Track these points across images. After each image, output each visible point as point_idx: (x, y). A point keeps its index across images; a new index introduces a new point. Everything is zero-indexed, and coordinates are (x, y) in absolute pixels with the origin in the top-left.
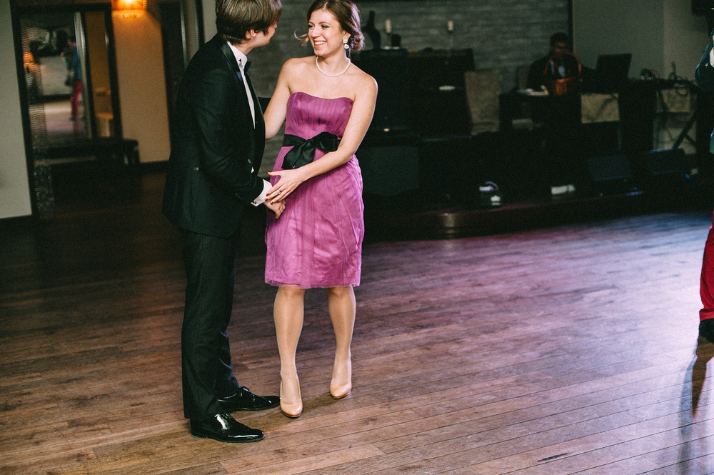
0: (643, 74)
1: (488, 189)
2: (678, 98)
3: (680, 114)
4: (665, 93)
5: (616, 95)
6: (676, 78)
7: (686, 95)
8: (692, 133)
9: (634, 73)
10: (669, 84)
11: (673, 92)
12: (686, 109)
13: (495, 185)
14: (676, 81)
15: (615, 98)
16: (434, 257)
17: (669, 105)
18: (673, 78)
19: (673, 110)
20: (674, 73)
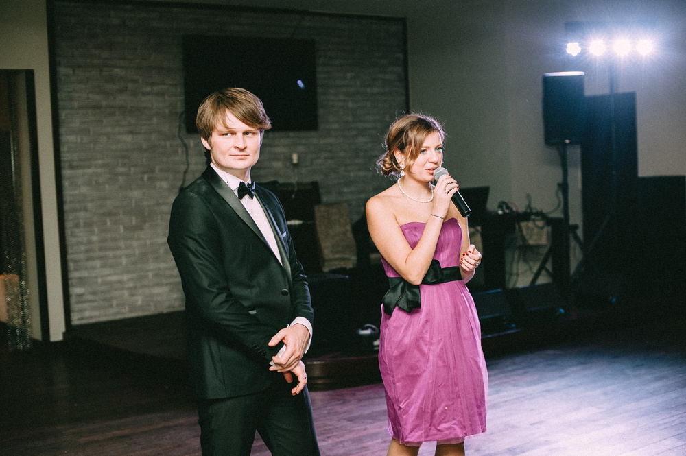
0: (500, 207)
1: (368, 332)
2: (536, 230)
3: (538, 246)
4: (523, 224)
5: (479, 228)
6: (531, 209)
7: (542, 228)
8: (549, 266)
9: (492, 205)
10: (526, 216)
11: (530, 224)
12: (544, 241)
13: (373, 326)
14: (531, 213)
15: (477, 231)
16: (329, 413)
17: (527, 237)
18: (528, 211)
19: (531, 242)
20: (529, 206)
